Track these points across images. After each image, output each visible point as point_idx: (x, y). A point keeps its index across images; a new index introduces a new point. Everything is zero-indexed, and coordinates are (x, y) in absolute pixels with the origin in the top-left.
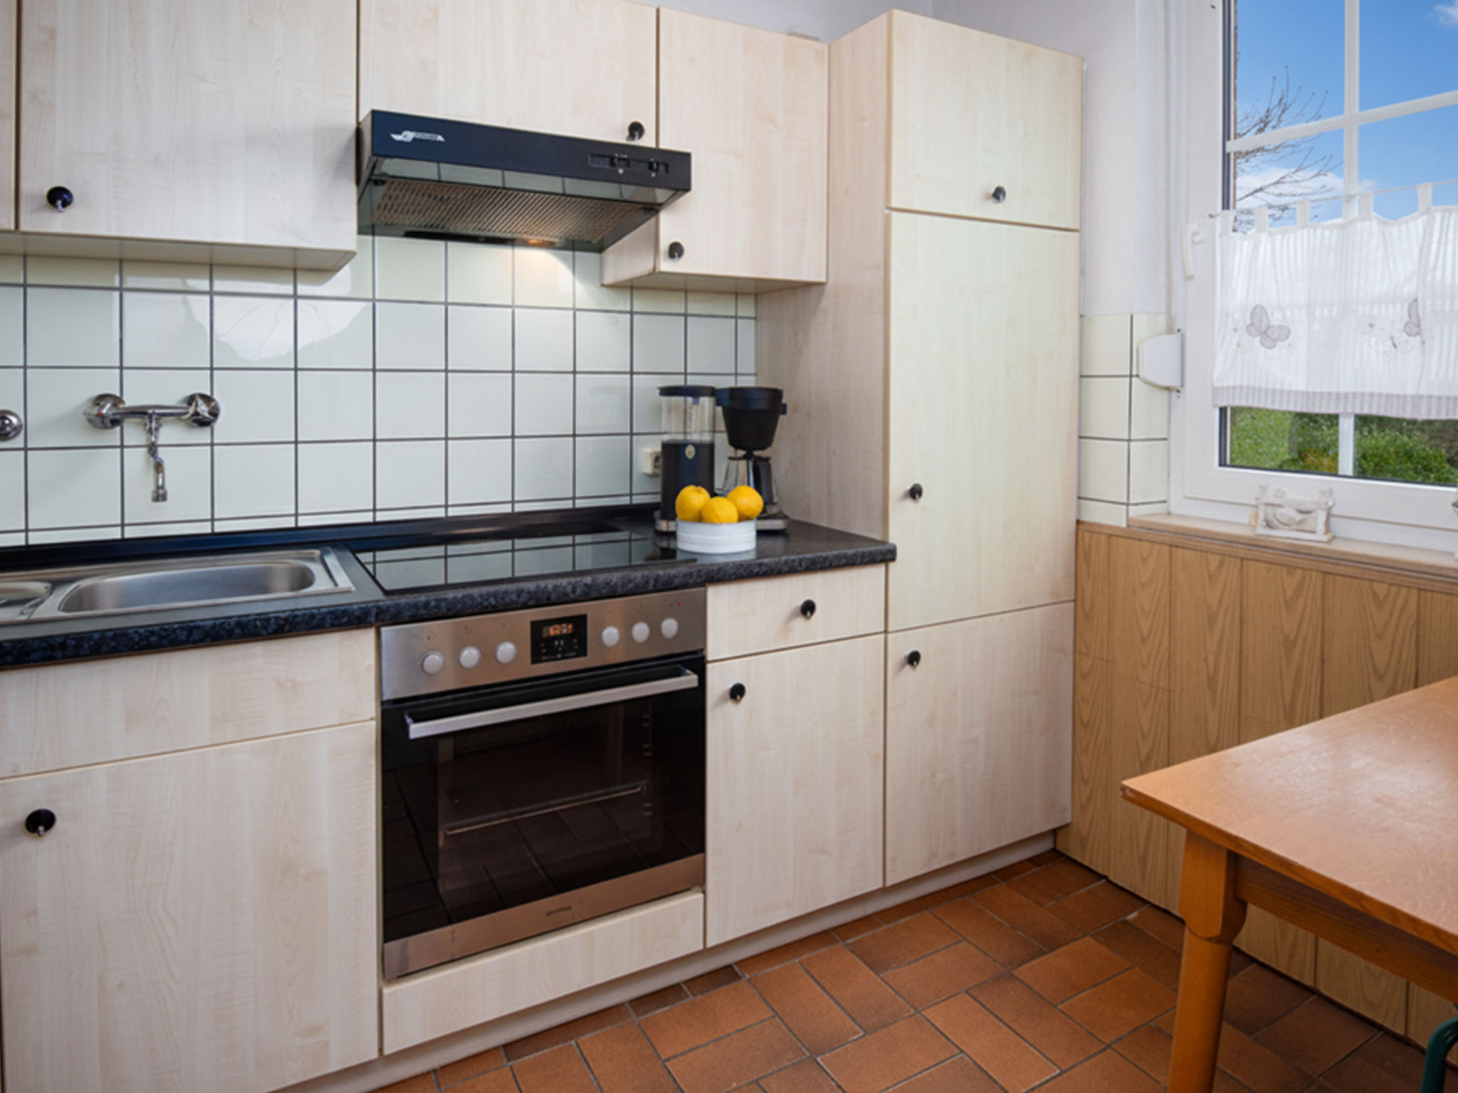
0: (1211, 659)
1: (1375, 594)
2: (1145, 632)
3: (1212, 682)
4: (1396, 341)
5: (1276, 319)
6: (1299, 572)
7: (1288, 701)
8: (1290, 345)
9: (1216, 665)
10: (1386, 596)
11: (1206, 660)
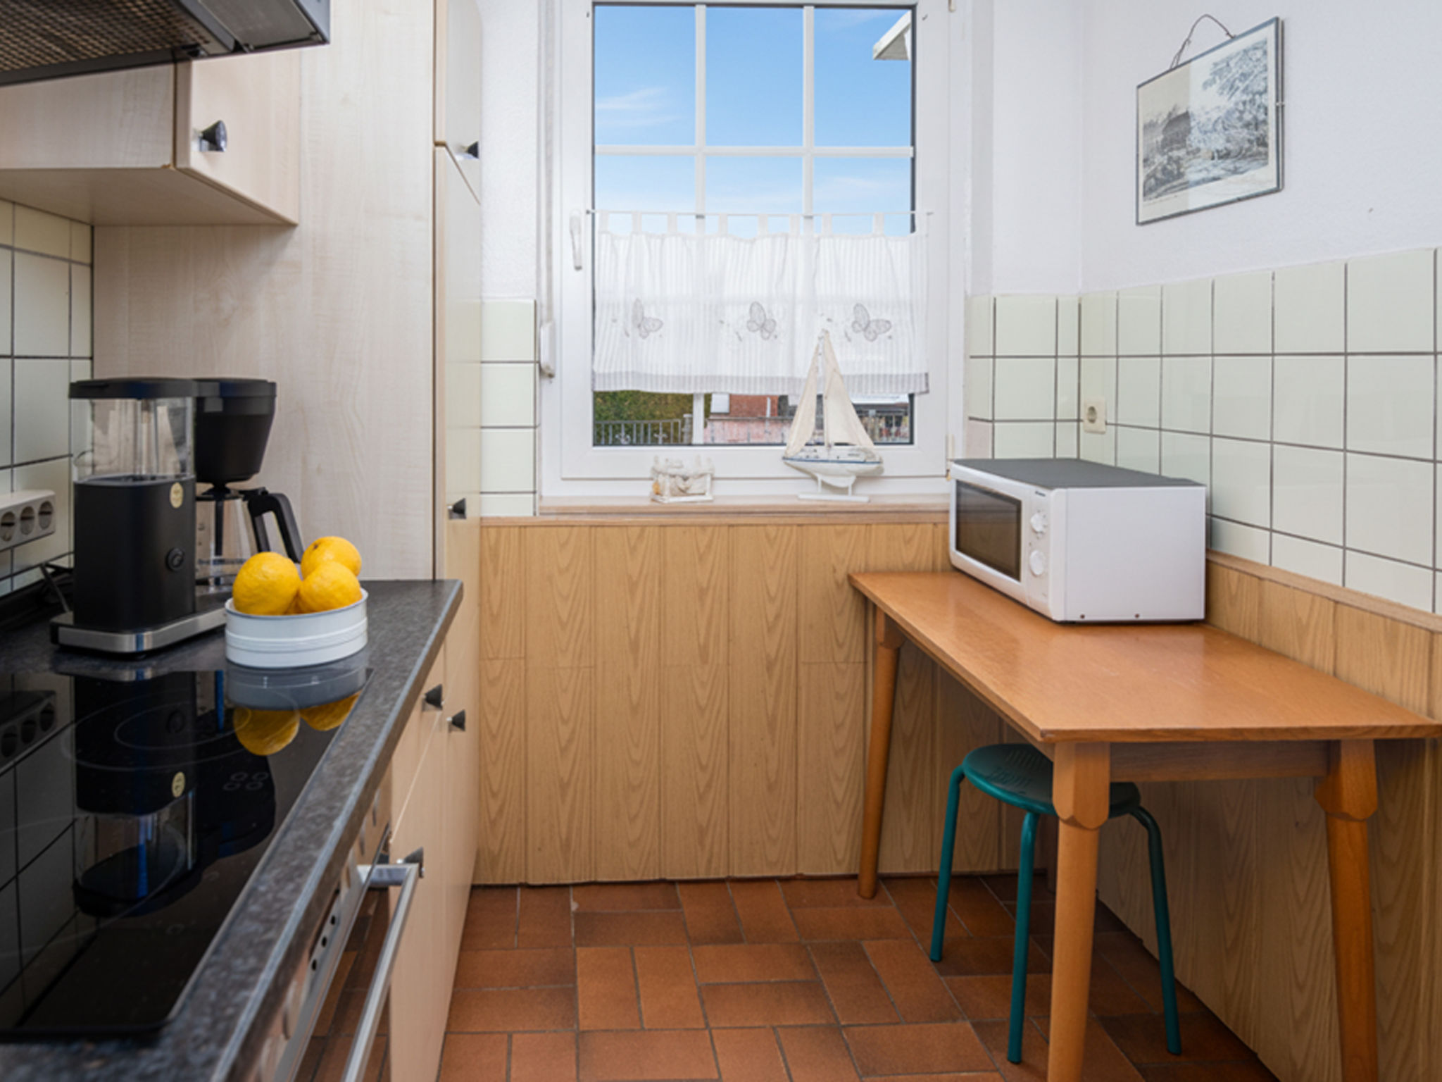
0: (633, 625)
1: (767, 536)
2: (564, 617)
3: (635, 646)
4: (741, 335)
5: (650, 313)
6: (710, 530)
7: (702, 640)
8: (661, 336)
9: (638, 631)
10: (775, 538)
11: (628, 627)
